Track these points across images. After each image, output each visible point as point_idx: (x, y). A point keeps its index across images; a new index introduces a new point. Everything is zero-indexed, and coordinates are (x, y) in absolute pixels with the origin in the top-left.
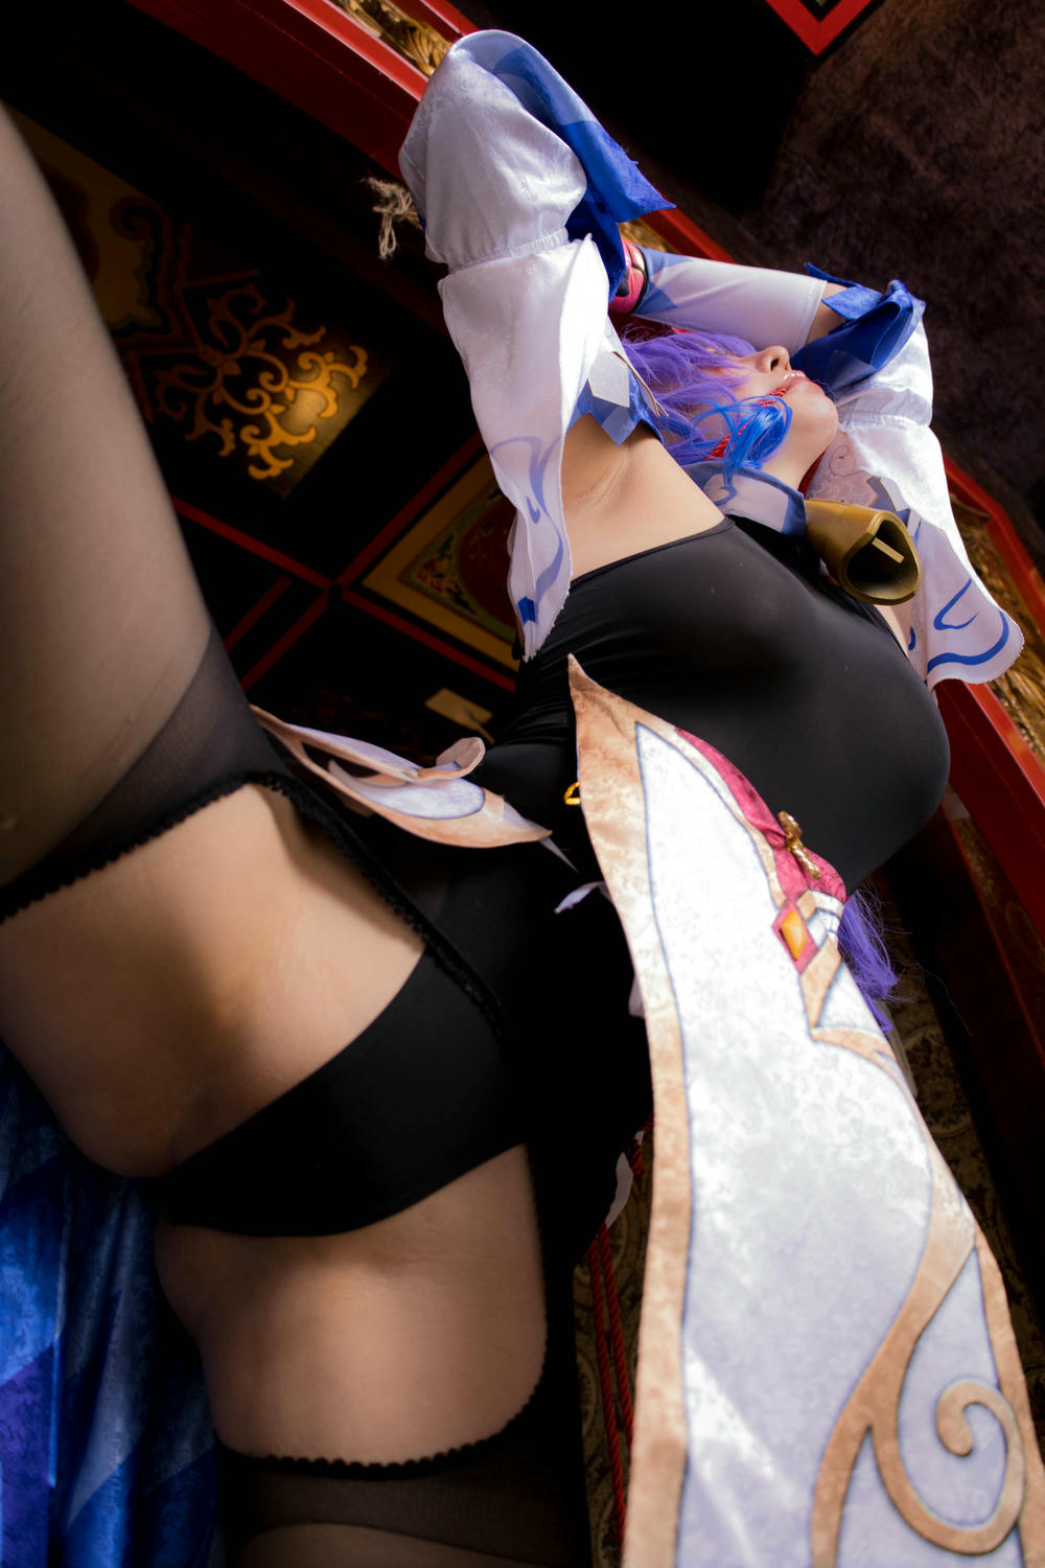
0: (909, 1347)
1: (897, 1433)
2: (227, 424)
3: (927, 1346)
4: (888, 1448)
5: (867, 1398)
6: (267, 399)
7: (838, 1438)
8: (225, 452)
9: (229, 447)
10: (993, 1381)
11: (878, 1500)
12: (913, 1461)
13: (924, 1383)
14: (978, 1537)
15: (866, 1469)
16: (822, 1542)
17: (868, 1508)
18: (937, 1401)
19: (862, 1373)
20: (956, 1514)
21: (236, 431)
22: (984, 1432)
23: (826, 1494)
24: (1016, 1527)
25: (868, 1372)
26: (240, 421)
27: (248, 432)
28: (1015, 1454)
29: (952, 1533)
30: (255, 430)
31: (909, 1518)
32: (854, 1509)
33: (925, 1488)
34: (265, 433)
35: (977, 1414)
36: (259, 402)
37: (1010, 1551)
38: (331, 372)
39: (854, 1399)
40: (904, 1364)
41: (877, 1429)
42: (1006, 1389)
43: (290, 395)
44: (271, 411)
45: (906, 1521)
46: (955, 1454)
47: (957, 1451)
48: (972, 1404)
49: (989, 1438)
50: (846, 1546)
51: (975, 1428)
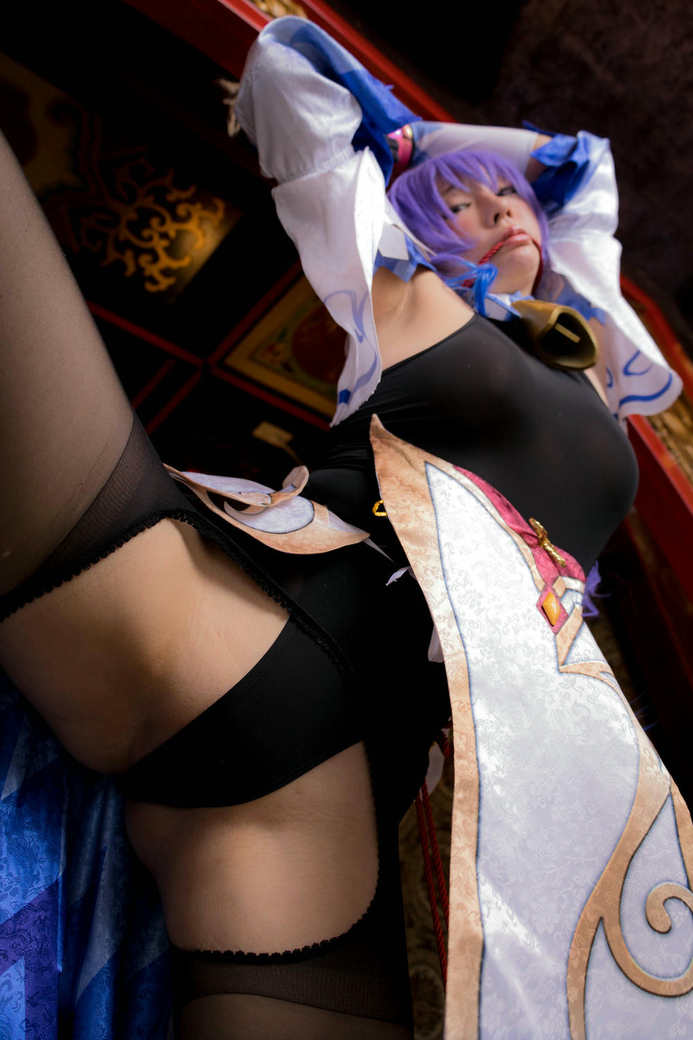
0: (626, 865)
1: (620, 922)
2: (129, 254)
3: (637, 862)
4: (614, 931)
5: (599, 900)
6: (156, 237)
7: (581, 926)
8: (129, 273)
9: (131, 268)
11: (610, 964)
12: (631, 938)
13: (636, 887)
14: (677, 985)
15: (600, 944)
16: (575, 994)
17: (603, 970)
18: (646, 898)
19: (595, 884)
20: (661, 971)
21: (136, 258)
22: (679, 916)
23: (575, 963)
25: (599, 883)
26: (138, 252)
27: (144, 260)
29: (659, 983)
30: (149, 258)
31: (630, 976)
32: (593, 972)
33: (640, 956)
34: (155, 259)
35: (673, 905)
36: (150, 239)
38: (201, 217)
39: (590, 901)
40: (623, 877)
41: (606, 920)
43: (172, 234)
44: (160, 245)
45: (628, 978)
46: (660, 932)
47: (661, 930)
48: (670, 898)
49: (682, 919)
50: (590, 996)
51: (673, 914)
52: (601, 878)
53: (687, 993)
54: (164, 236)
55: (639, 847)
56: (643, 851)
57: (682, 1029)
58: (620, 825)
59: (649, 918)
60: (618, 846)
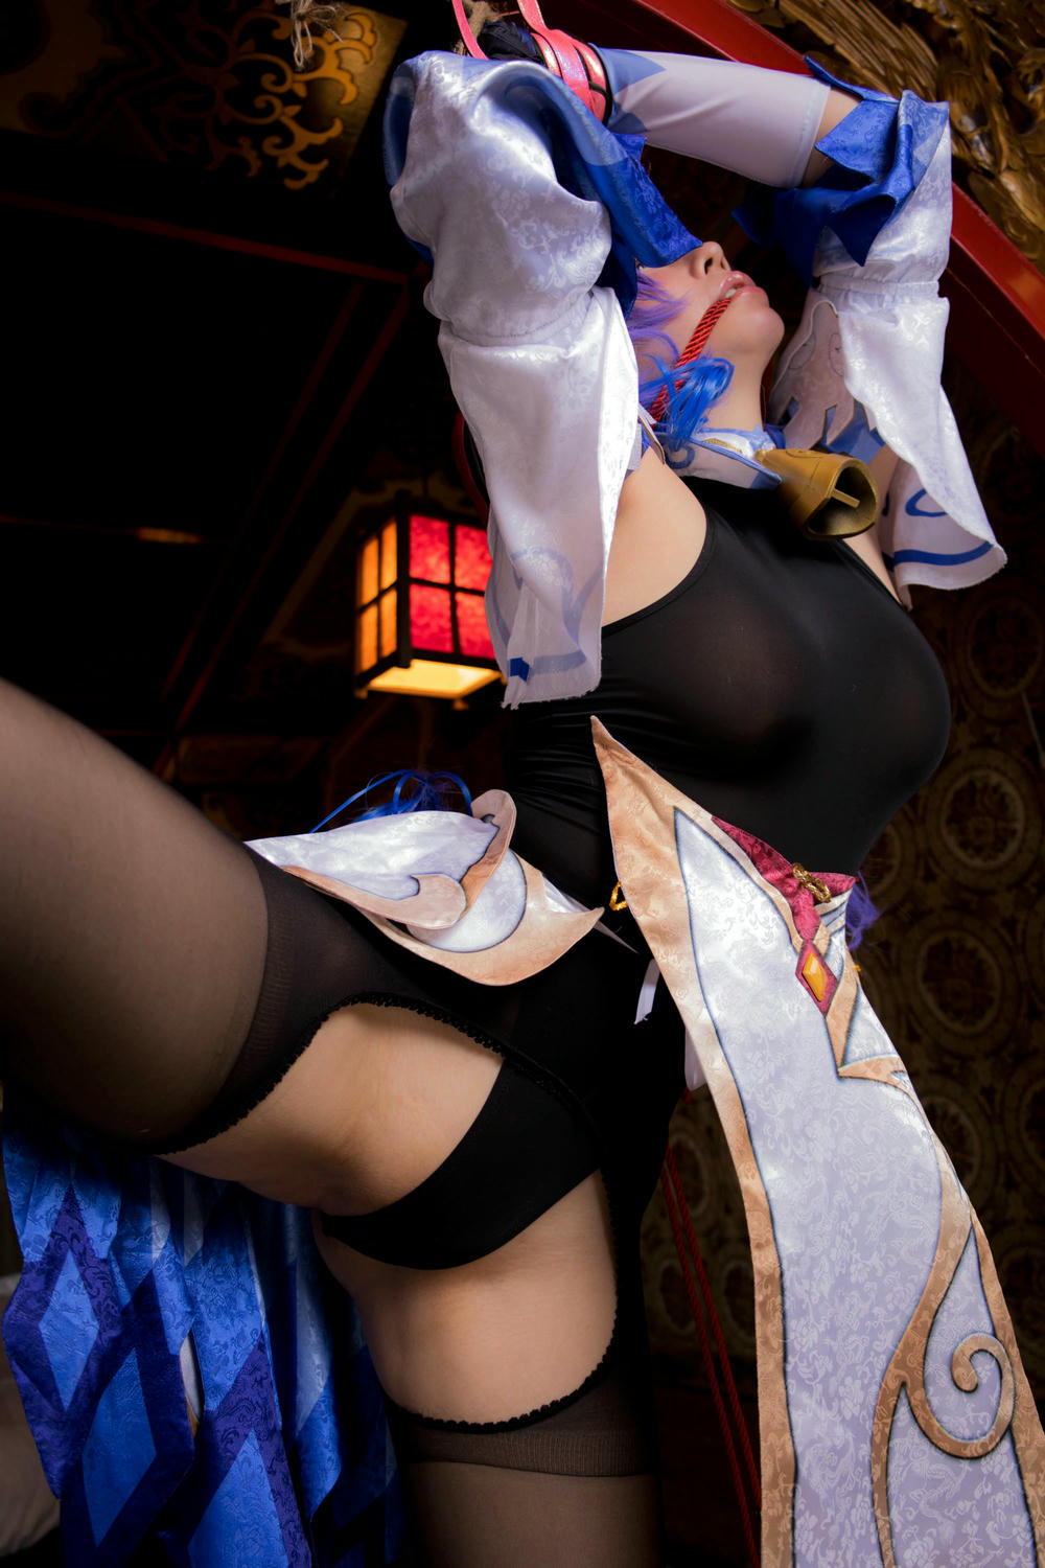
0: (930, 1321)
1: (924, 1385)
2: (245, 143)
3: (943, 1317)
5: (901, 1364)
6: (277, 102)
8: (253, 173)
9: (255, 165)
10: (990, 1331)
11: (914, 1431)
12: (935, 1401)
13: (941, 1345)
14: (983, 1445)
15: (903, 1413)
17: (907, 1439)
18: (952, 1355)
19: (896, 1347)
20: (967, 1433)
21: (257, 147)
22: (985, 1370)
24: (1010, 1428)
25: (900, 1345)
26: (258, 135)
27: (270, 144)
28: (1008, 1377)
29: (965, 1446)
30: (277, 140)
31: (934, 1441)
32: (896, 1442)
33: (945, 1419)
34: (288, 139)
35: (980, 1358)
36: (270, 108)
37: (1006, 1445)
38: (337, 52)
39: (891, 1366)
40: (926, 1335)
41: (909, 1385)
42: (1000, 1334)
43: (301, 91)
44: (287, 114)
45: (933, 1443)
46: (966, 1392)
47: (967, 1389)
48: (976, 1352)
49: (989, 1374)
50: (892, 1467)
51: (979, 1369)
52: (903, 1339)
53: (993, 1450)
54: (289, 98)
55: (943, 1299)
56: (948, 1303)
57: (987, 1487)
58: (923, 1276)
59: (955, 1376)
60: (922, 1300)
